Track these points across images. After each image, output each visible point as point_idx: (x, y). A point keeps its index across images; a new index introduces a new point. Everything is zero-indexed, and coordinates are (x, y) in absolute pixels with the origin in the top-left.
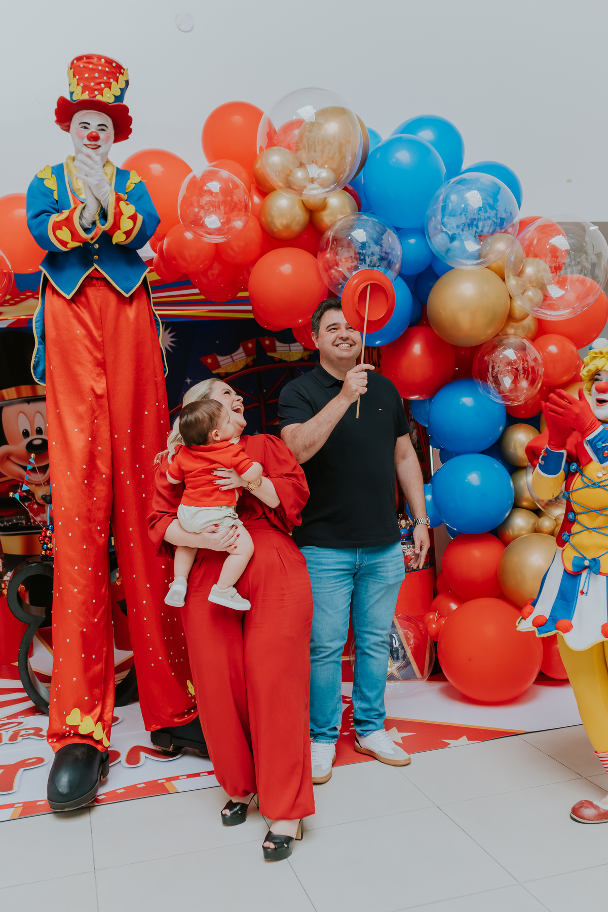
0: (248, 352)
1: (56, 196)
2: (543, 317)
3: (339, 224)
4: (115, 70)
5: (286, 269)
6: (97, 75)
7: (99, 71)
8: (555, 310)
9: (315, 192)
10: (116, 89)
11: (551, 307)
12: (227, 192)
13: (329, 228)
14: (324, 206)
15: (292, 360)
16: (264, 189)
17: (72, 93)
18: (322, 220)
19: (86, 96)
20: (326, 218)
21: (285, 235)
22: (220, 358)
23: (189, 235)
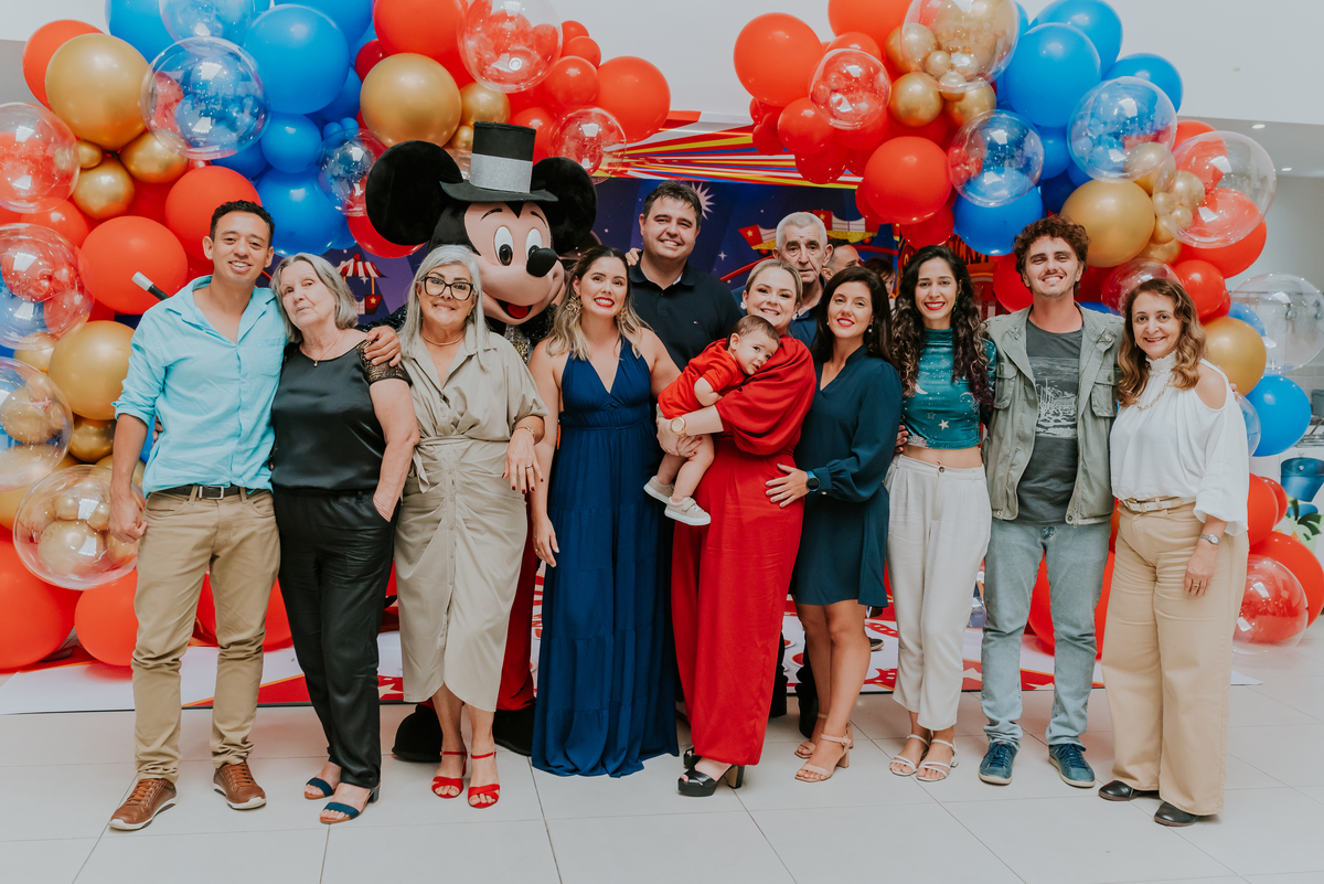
2: (1189, 242)
3: (976, 121)
5: (911, 159)
8: (1205, 236)
9: (954, 81)
11: (1201, 233)
12: (868, 78)
16: (896, 70)
21: (913, 123)
22: (763, 231)
23: (809, 113)
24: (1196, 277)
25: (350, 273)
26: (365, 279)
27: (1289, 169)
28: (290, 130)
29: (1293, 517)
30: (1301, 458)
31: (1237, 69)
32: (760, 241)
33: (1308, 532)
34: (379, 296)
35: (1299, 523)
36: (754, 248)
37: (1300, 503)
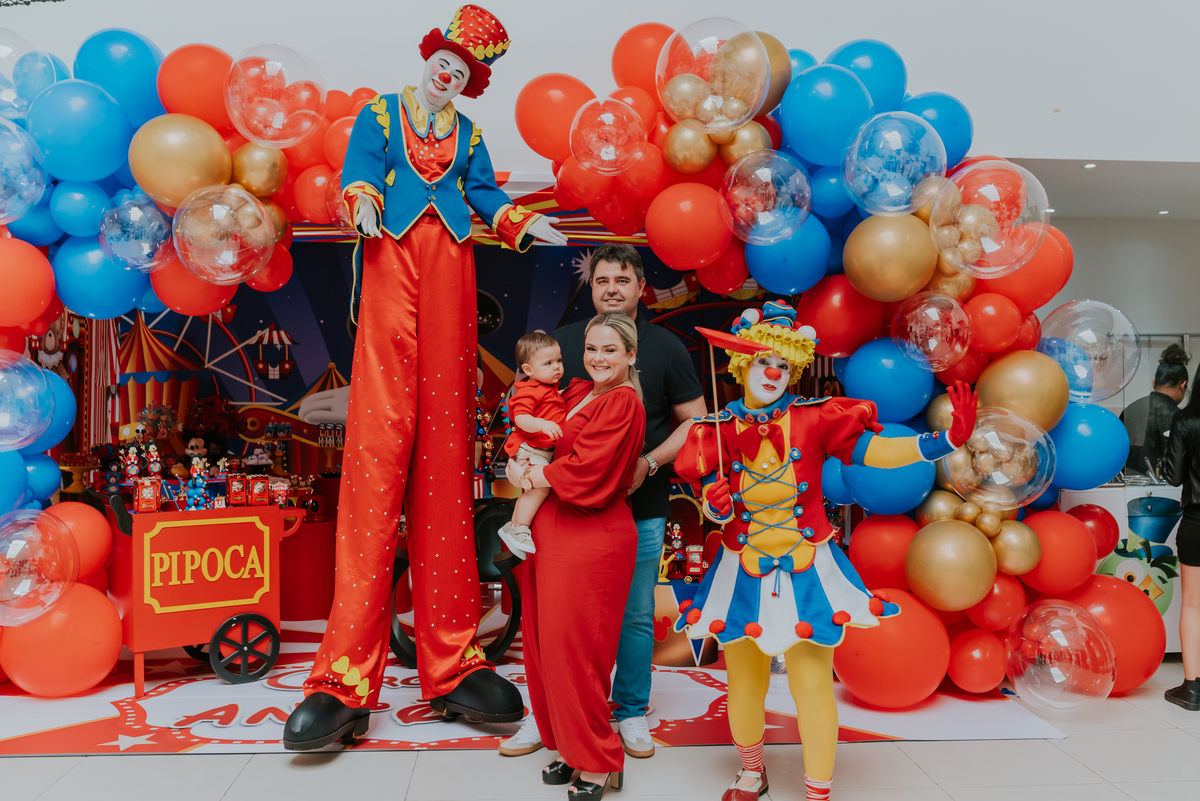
0: (691, 286)
1: (387, 133)
3: (744, 160)
4: (499, 35)
5: (686, 206)
6: (480, 30)
7: (485, 28)
9: (722, 125)
10: (490, 51)
12: (622, 124)
13: (736, 162)
14: (732, 140)
15: (743, 298)
16: (670, 119)
17: (449, 31)
18: (731, 155)
19: (460, 41)
20: (735, 150)
21: (688, 169)
22: (657, 292)
24: (990, 310)
25: (265, 342)
26: (279, 347)
27: (1166, 212)
28: (78, 196)
29: (1145, 559)
30: (1150, 498)
31: (1057, 111)
32: (655, 301)
33: (1164, 576)
34: (292, 361)
35: (1152, 565)
36: (649, 307)
37: (1152, 544)
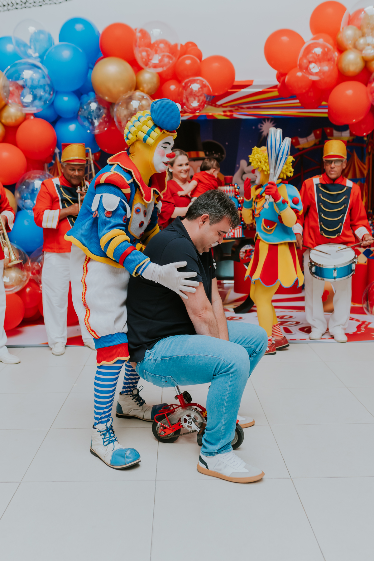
0: (316, 136)
5: (349, 92)
9: (369, 51)
12: (325, 54)
16: (341, 50)
18: (372, 66)
21: (350, 74)
22: (300, 139)
23: (299, 74)
28: (66, 98)
32: (299, 144)
36: (296, 147)
